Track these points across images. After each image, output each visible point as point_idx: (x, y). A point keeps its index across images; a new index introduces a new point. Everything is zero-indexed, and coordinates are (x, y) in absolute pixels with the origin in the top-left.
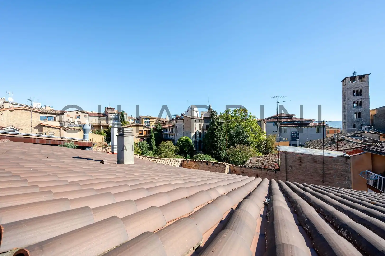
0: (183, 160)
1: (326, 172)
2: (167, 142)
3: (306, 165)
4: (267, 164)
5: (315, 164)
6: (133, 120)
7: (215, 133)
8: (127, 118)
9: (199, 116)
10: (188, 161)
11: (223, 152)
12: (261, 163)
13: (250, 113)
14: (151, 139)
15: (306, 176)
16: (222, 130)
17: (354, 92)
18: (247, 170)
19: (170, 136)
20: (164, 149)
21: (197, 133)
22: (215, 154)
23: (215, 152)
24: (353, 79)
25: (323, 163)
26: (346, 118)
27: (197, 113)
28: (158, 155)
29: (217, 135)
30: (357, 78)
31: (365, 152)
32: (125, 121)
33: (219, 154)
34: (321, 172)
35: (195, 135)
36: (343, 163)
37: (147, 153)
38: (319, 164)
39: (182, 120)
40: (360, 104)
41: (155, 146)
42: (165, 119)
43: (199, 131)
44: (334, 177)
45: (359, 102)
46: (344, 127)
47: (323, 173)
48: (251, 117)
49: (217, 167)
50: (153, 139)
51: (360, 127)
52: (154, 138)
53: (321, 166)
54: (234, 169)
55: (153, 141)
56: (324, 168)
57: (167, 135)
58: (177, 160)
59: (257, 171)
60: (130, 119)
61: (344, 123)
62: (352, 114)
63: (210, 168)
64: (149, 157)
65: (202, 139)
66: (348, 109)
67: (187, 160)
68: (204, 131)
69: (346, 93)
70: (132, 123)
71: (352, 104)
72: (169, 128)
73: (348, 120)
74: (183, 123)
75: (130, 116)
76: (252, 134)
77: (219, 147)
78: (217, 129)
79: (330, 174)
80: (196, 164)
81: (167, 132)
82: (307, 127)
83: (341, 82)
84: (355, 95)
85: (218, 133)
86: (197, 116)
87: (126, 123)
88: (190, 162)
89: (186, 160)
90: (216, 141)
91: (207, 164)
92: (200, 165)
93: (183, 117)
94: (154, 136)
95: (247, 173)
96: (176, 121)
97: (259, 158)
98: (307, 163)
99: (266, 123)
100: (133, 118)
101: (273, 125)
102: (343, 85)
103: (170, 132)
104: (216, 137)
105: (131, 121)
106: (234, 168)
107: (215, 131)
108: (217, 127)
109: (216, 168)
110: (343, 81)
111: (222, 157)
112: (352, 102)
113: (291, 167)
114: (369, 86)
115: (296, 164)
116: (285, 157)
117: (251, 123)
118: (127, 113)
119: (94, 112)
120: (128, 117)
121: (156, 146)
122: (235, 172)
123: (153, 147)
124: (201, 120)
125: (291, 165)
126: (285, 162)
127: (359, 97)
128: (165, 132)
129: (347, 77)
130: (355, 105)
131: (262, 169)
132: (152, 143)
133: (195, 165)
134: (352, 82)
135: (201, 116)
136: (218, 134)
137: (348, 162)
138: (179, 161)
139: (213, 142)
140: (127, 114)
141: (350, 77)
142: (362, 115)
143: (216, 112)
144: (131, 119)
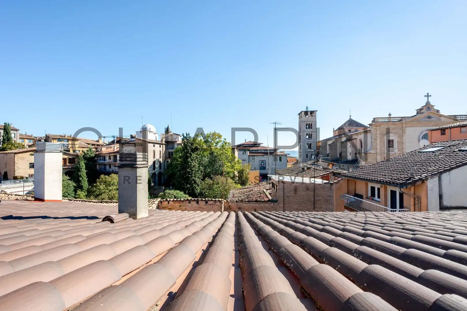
0: (161, 202)
1: (317, 198)
2: (110, 175)
3: (300, 193)
4: (252, 196)
5: (307, 192)
6: (32, 141)
7: (188, 162)
8: (19, 137)
9: (158, 140)
10: (169, 202)
11: (198, 186)
12: (246, 196)
13: (225, 139)
14: (80, 172)
15: (300, 205)
16: (196, 158)
17: (307, 125)
18: (244, 205)
19: (110, 167)
20: (105, 188)
21: (157, 162)
22: (188, 189)
23: (188, 187)
24: (306, 113)
25: (314, 190)
26: (302, 148)
27: (155, 136)
28: (97, 196)
29: (191, 165)
30: (309, 113)
31: (343, 178)
32: (13, 141)
33: (193, 190)
34: (313, 199)
35: (153, 165)
36: (329, 189)
37: (69, 195)
38: (310, 191)
39: (132, 143)
40: (310, 136)
41: (86, 183)
42: (98, 141)
43: (159, 159)
44: (322, 203)
45: (310, 134)
46: (300, 155)
47: (314, 200)
48: (226, 144)
49: (212, 205)
50: (83, 172)
51: (311, 156)
52: (86, 171)
53: (312, 193)
54: (230, 205)
55: (82, 176)
56: (315, 195)
57: (105, 165)
58: (152, 201)
59: (255, 205)
60: (24, 138)
61: (300, 152)
62: (306, 145)
63: (203, 208)
64: (97, 201)
65: (162, 171)
66: (303, 140)
67: (167, 200)
68: (165, 159)
69: (302, 125)
70: (30, 146)
71: (305, 136)
72: (109, 155)
73: (303, 150)
74: (135, 149)
75: (24, 133)
76: (227, 163)
77: (194, 180)
78: (191, 157)
79: (319, 200)
80: (182, 204)
81: (104, 161)
82: (272, 156)
83: (298, 115)
84: (307, 128)
85: (192, 162)
86: (155, 139)
87: (16, 146)
88: (171, 203)
89: (165, 201)
90: (189, 172)
91: (198, 203)
92: (187, 205)
93: (133, 139)
94: (84, 167)
95: (244, 208)
96: (122, 145)
97: (241, 191)
98: (302, 192)
99: (238, 151)
100: (32, 138)
101: (242, 153)
102: (300, 118)
103: (111, 161)
104: (189, 167)
105: (27, 142)
106: (228, 204)
107: (188, 160)
108: (191, 154)
109: (210, 206)
110: (299, 114)
111: (197, 192)
112: (306, 134)
113: (288, 196)
114: (316, 121)
115: (292, 193)
116: (282, 188)
117: (226, 150)
118: (17, 128)
120: (21, 135)
121: (88, 182)
122: (230, 209)
123: (82, 186)
124: (162, 146)
125: (288, 195)
126: (282, 192)
127: (310, 130)
128: (102, 161)
129: (302, 111)
130: (307, 137)
131: (260, 203)
132: (81, 179)
133: (180, 206)
134: (305, 116)
135: (162, 140)
136: (193, 164)
137: (332, 188)
138: (155, 203)
139: (185, 174)
140: (17, 130)
141: (305, 111)
142: (312, 146)
143: (189, 135)
144: (26, 139)
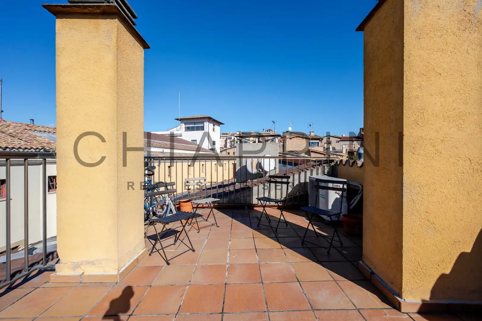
119: (344, 135)
